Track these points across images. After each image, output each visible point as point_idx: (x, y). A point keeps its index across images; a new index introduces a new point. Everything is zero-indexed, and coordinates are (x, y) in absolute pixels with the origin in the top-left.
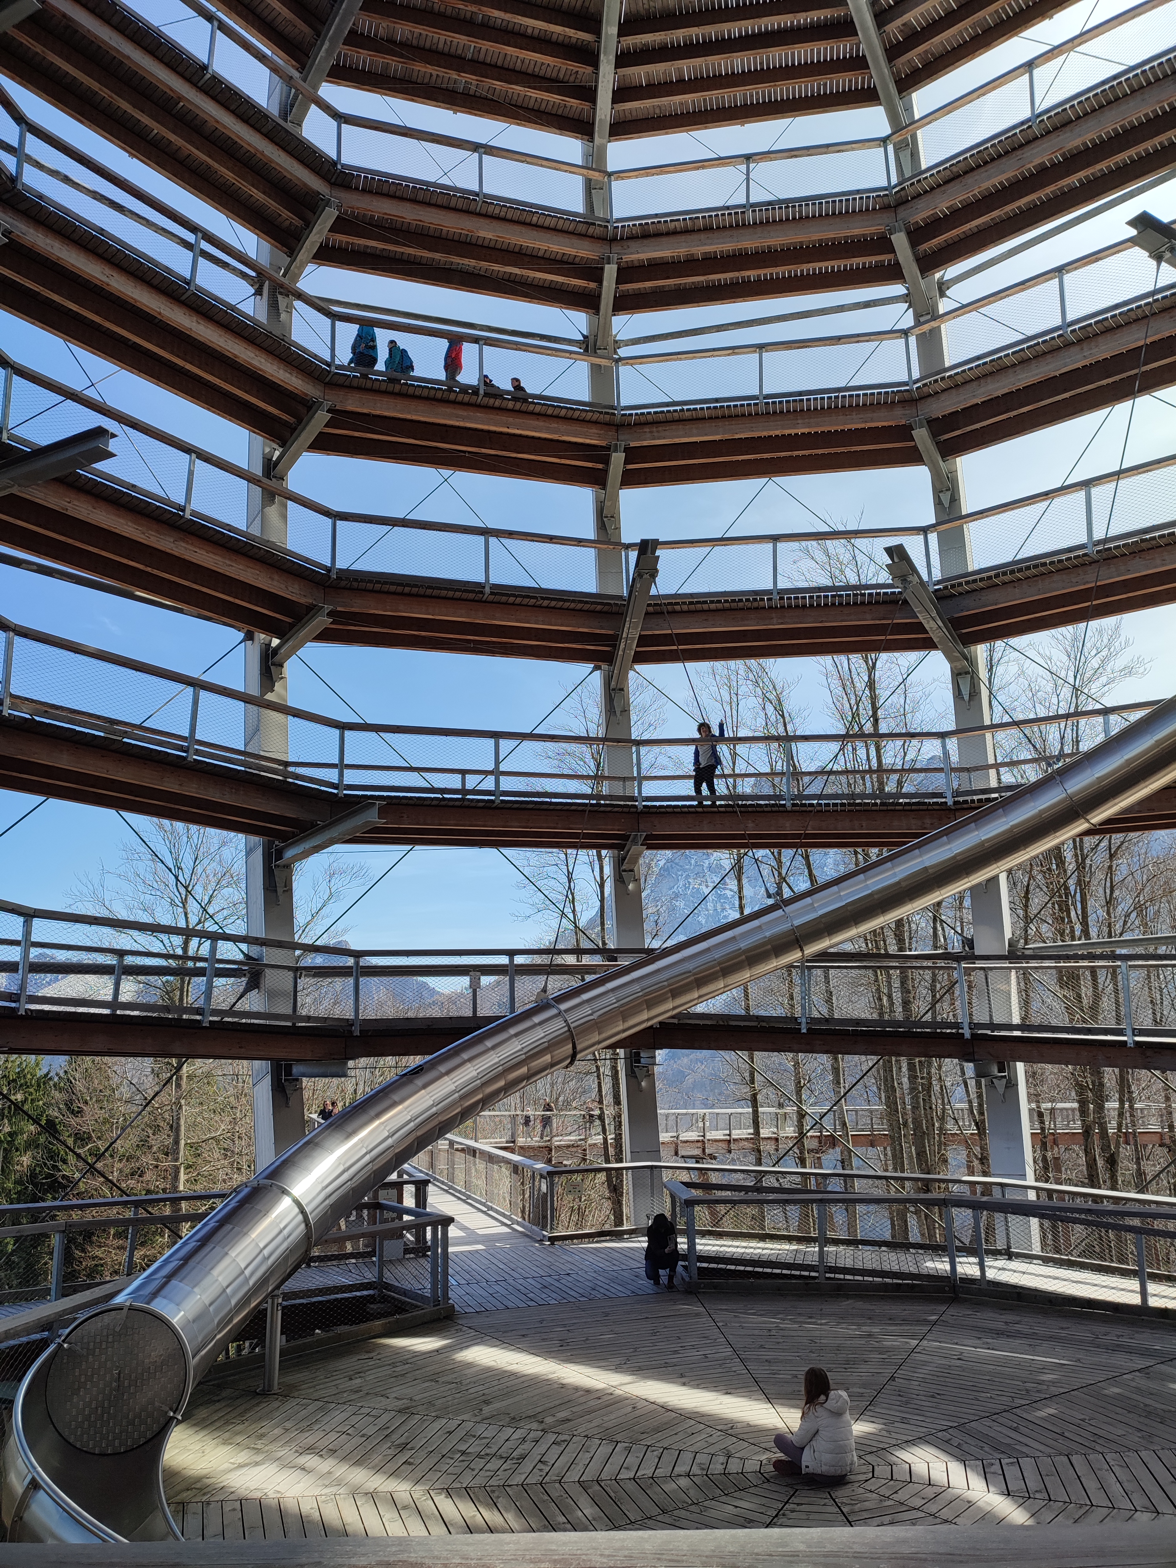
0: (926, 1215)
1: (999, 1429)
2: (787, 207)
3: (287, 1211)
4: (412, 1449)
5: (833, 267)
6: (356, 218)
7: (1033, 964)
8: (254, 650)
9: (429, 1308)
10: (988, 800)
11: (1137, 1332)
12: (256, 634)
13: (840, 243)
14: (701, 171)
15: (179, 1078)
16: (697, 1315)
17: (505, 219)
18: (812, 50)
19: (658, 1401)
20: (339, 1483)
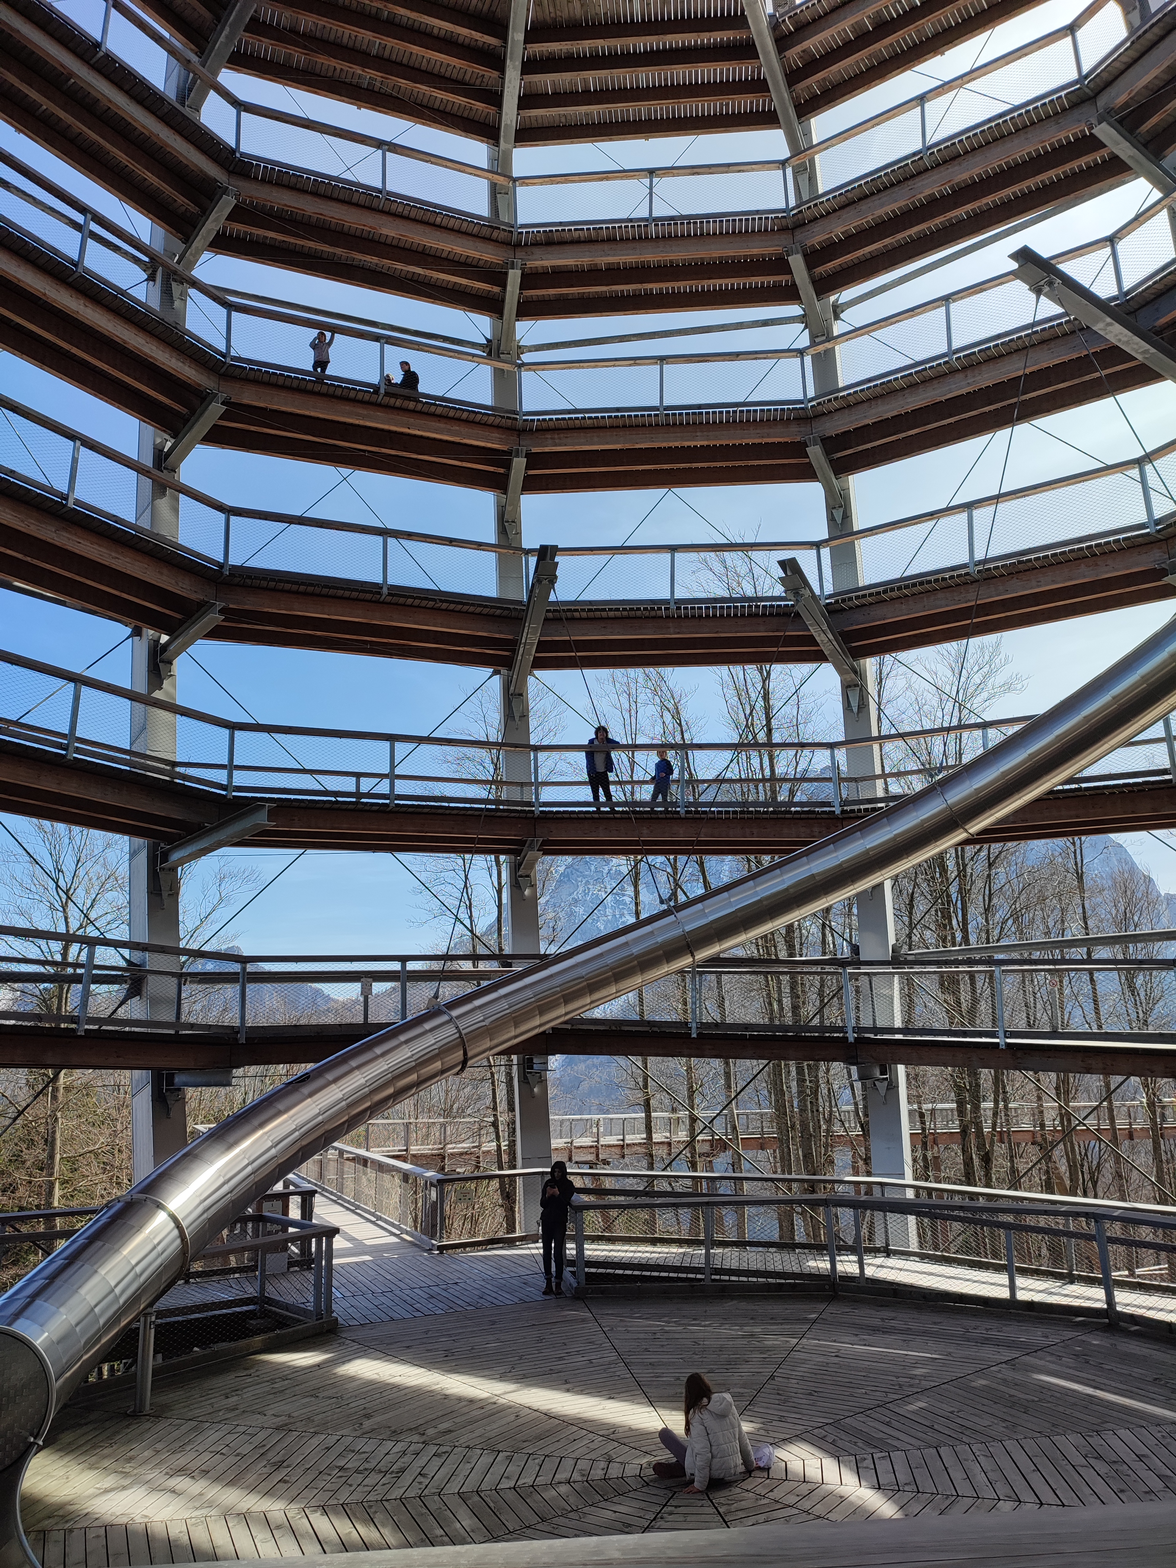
0: (811, 1217)
1: (872, 1424)
2: (689, 223)
3: (163, 1226)
4: (288, 1466)
5: (733, 285)
6: (255, 208)
7: (917, 969)
8: (142, 646)
9: (312, 1322)
10: (874, 810)
11: (1005, 1325)
12: (144, 630)
13: (739, 261)
14: (604, 182)
15: (55, 1090)
16: (584, 1320)
17: (407, 218)
18: (715, 70)
19: (541, 1408)
20: (210, 1504)
